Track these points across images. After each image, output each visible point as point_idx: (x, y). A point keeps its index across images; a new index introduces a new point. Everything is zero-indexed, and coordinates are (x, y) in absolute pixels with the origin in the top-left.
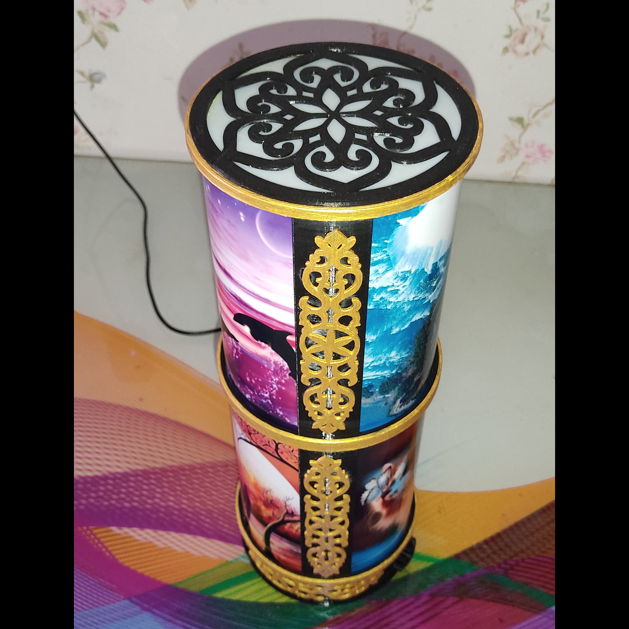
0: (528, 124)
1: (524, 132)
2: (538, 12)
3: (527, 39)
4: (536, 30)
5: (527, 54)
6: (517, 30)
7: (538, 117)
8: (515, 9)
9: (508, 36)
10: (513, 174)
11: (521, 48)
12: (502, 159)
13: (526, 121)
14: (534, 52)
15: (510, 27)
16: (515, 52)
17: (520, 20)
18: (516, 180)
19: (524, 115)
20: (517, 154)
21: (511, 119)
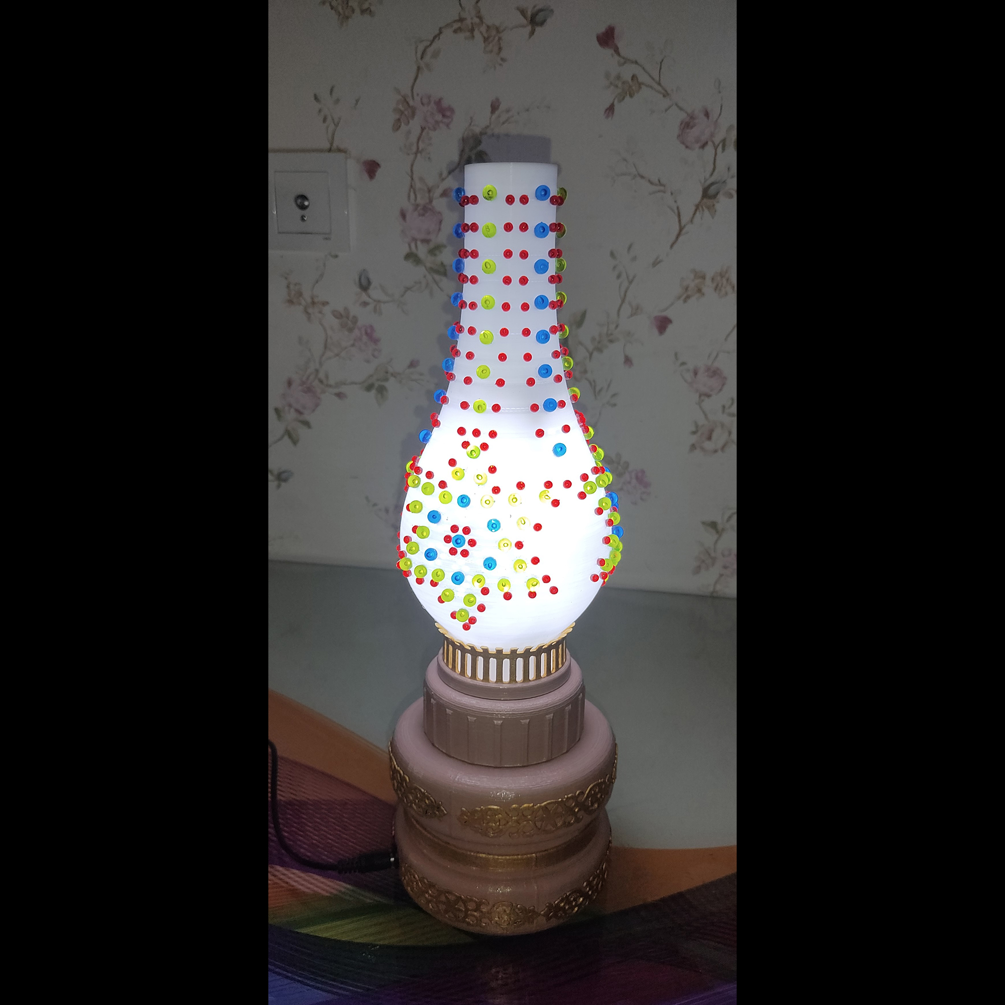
0: (723, 530)
1: (719, 538)
2: (724, 407)
3: (715, 436)
4: (723, 425)
5: (716, 451)
6: (703, 426)
8: (699, 404)
9: (694, 433)
10: (711, 589)
11: (708, 445)
12: (697, 570)
13: (720, 527)
14: (723, 448)
15: (695, 422)
16: (702, 449)
17: (706, 415)
18: (715, 595)
19: (719, 520)
20: (713, 564)
21: (703, 523)
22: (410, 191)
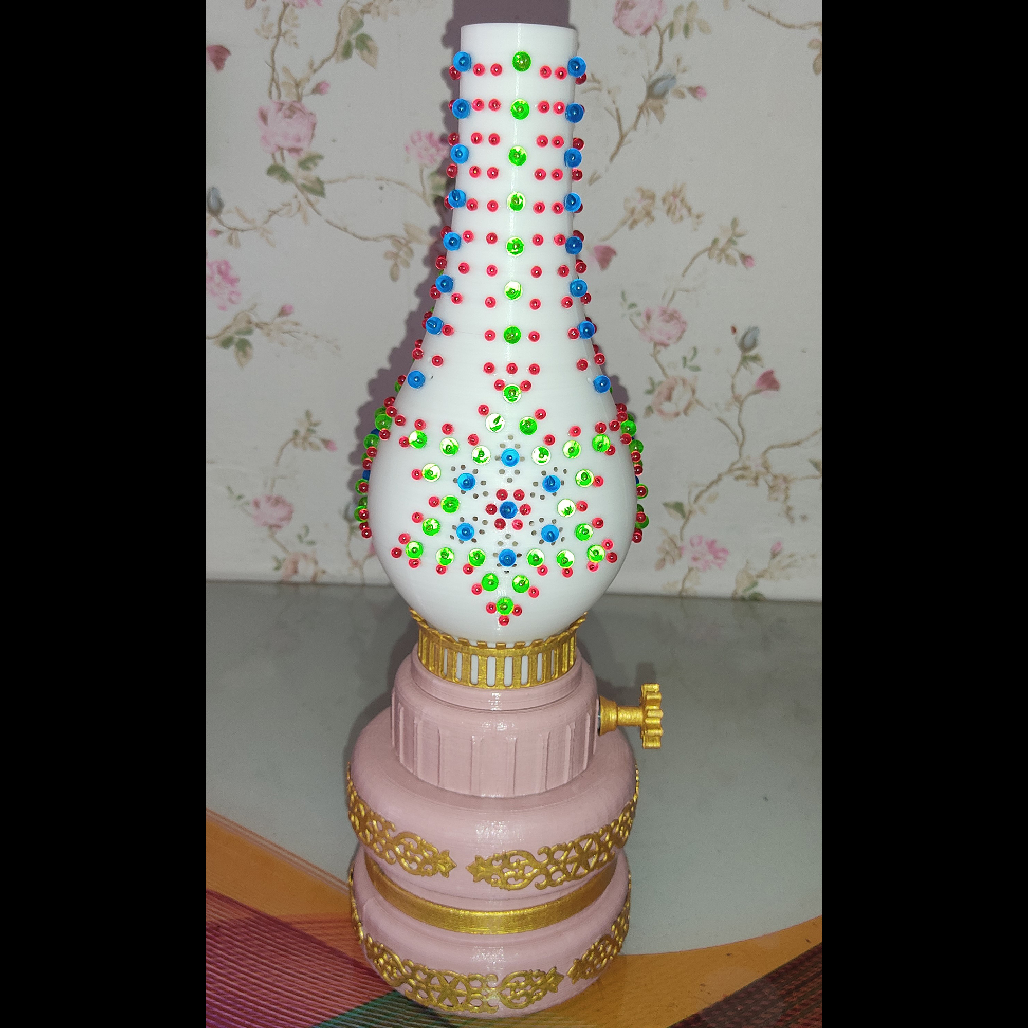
0: (690, 512)
1: (685, 523)
2: (685, 359)
3: (675, 394)
4: (684, 382)
5: (677, 414)
6: (660, 383)
7: (701, 501)
8: (655, 355)
9: (650, 392)
10: (679, 587)
11: (668, 407)
12: (661, 564)
13: (686, 509)
14: (686, 411)
15: (651, 379)
16: (661, 412)
17: (663, 370)
18: (684, 594)
19: (683, 499)
20: (680, 556)
21: (667, 505)
22: (271, 85)
